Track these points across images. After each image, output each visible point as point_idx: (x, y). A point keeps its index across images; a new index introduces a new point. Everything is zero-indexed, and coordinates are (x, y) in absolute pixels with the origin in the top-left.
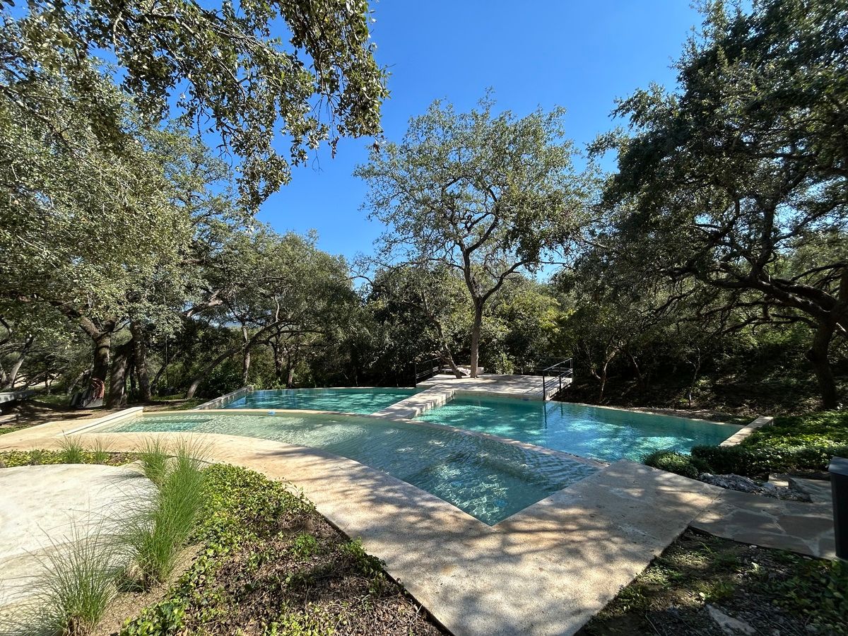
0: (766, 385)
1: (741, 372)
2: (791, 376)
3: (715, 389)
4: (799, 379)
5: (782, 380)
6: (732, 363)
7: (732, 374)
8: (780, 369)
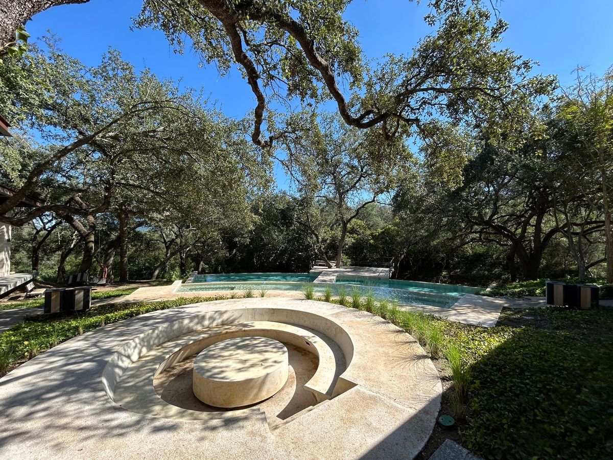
0: (474, 275)
1: (462, 268)
2: (485, 270)
3: (451, 277)
4: (488, 272)
5: (481, 272)
6: (458, 263)
7: (458, 269)
8: (480, 266)
